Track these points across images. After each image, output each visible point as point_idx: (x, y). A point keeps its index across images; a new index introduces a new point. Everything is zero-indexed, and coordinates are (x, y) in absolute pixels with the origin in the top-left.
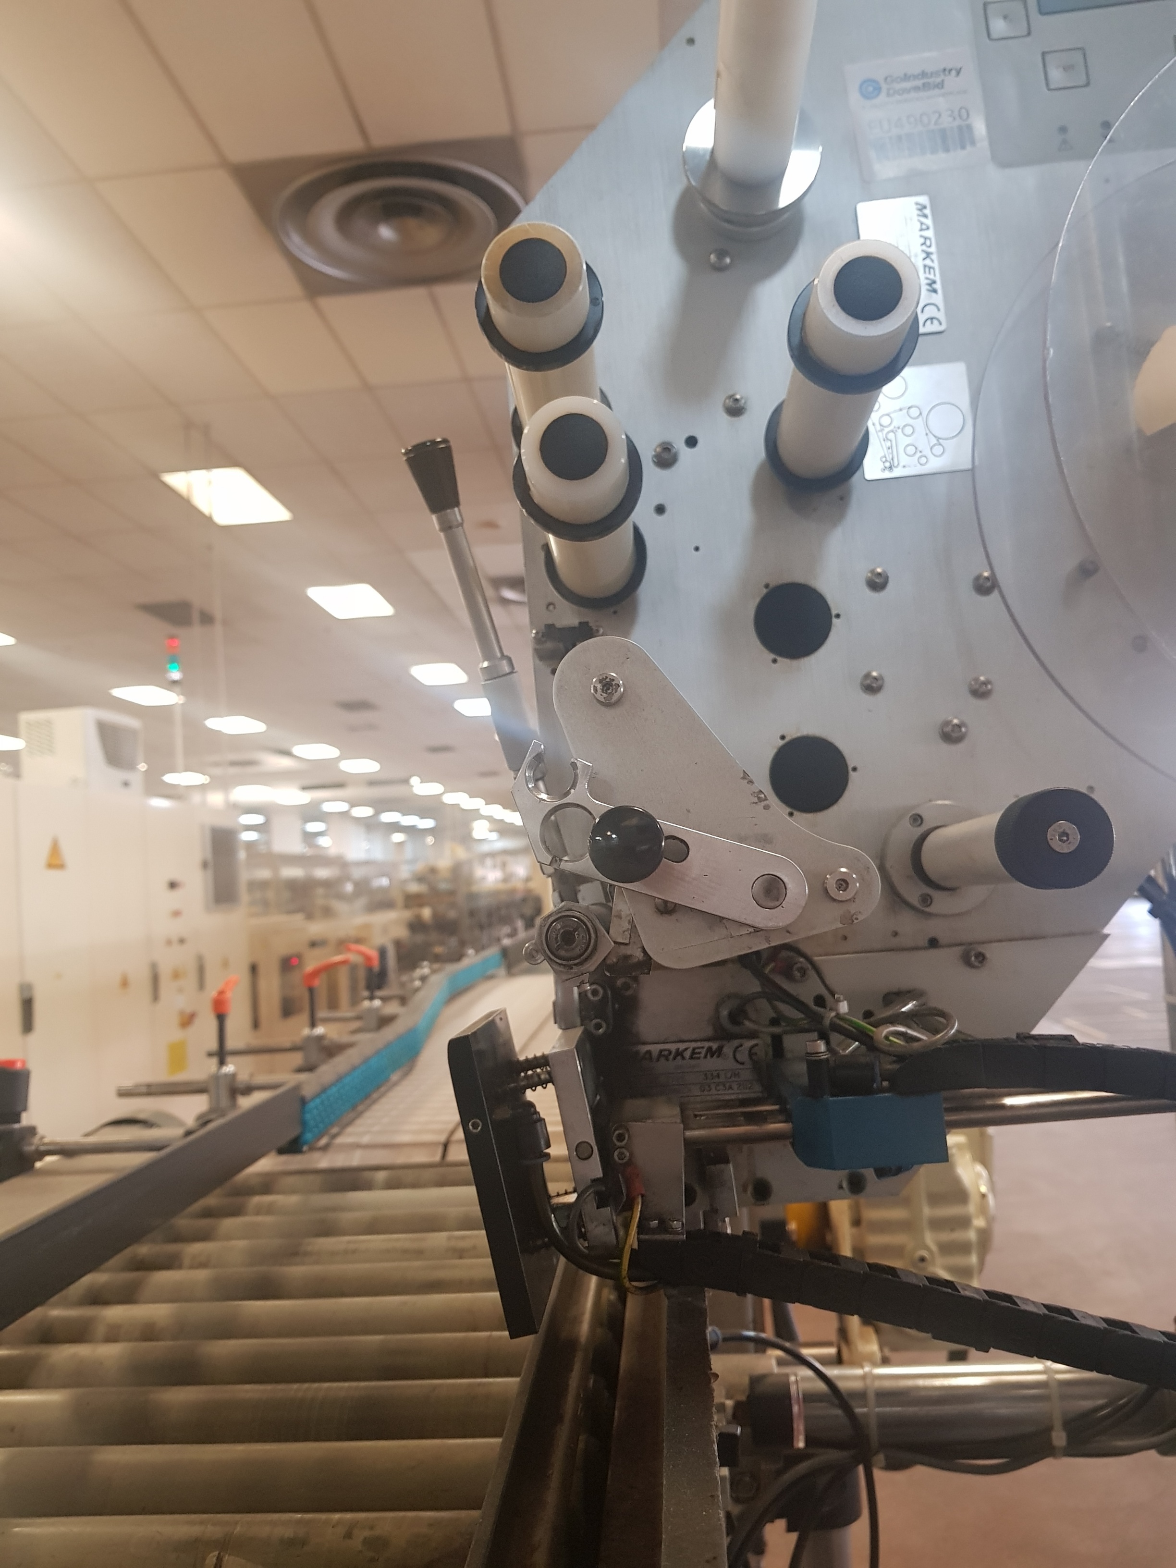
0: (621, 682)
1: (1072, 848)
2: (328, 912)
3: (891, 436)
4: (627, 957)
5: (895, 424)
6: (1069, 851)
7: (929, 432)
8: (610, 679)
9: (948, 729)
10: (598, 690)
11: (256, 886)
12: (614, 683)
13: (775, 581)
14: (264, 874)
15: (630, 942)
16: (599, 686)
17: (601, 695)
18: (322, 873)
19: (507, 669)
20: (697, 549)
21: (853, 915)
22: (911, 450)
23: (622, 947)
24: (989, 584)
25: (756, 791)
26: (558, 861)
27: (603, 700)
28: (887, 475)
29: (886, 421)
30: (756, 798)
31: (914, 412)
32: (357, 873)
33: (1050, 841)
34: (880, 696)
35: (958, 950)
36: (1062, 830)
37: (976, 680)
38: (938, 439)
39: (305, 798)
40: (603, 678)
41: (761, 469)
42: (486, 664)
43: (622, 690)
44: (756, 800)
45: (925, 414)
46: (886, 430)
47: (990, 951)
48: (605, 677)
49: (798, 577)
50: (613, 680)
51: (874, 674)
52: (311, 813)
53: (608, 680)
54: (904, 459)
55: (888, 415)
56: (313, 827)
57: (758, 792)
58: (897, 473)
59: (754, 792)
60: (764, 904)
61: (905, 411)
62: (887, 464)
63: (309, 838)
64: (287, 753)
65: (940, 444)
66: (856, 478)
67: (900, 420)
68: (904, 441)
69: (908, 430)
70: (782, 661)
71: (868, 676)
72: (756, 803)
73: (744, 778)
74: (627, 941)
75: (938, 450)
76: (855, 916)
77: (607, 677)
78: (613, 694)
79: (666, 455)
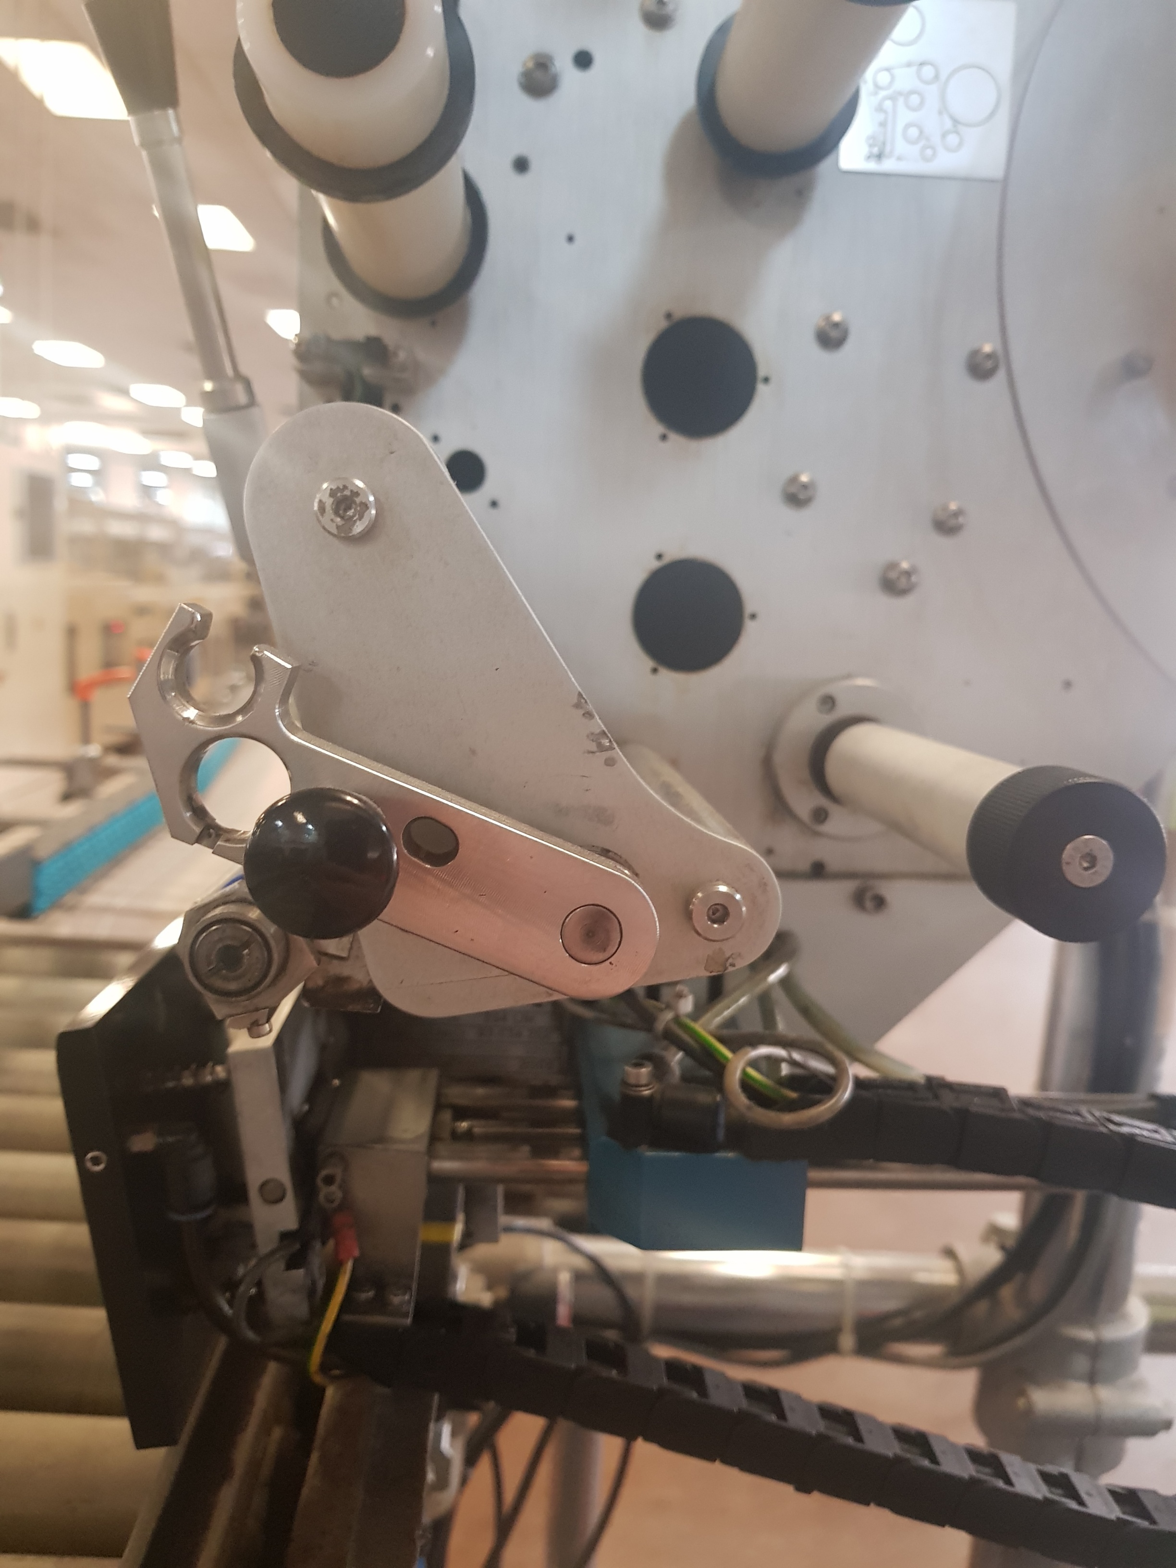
0: (371, 498)
1: (1099, 880)
2: (159, 579)
3: (888, 104)
4: (341, 980)
5: (898, 85)
6: (1091, 885)
7: (944, 109)
8: (352, 491)
9: (893, 575)
10: (327, 510)
11: (75, 540)
12: (358, 500)
13: (681, 312)
14: (85, 526)
15: (349, 956)
16: (329, 502)
17: (332, 520)
18: (156, 533)
19: (242, 398)
20: (570, 239)
21: (729, 958)
22: (913, 132)
23: (335, 962)
24: (989, 364)
25: (598, 731)
26: (213, 836)
27: (335, 531)
28: (871, 166)
29: (884, 78)
30: (594, 744)
31: (928, 72)
32: (195, 540)
33: (1065, 867)
34: (806, 514)
35: (850, 886)
36: (1087, 850)
37: (945, 508)
38: (956, 122)
39: (143, 446)
40: (338, 488)
41: (685, 125)
42: (208, 386)
43: (373, 512)
44: (593, 747)
45: (944, 76)
46: (883, 93)
47: (891, 891)
48: (341, 487)
49: (717, 309)
50: (357, 494)
51: (804, 478)
52: (151, 463)
53: (347, 493)
54: (901, 146)
55: (888, 70)
56: (150, 478)
57: (599, 734)
58: (888, 165)
59: (592, 734)
60: (580, 955)
61: (914, 69)
62: (875, 150)
63: (147, 491)
64: (124, 392)
65: (957, 133)
66: (824, 167)
67: (905, 80)
68: (904, 116)
69: (915, 99)
70: (675, 438)
71: (794, 479)
72: (593, 752)
73: (578, 706)
74: (344, 955)
75: (952, 139)
76: (730, 961)
77: (345, 487)
78: (355, 522)
79: (539, 75)
